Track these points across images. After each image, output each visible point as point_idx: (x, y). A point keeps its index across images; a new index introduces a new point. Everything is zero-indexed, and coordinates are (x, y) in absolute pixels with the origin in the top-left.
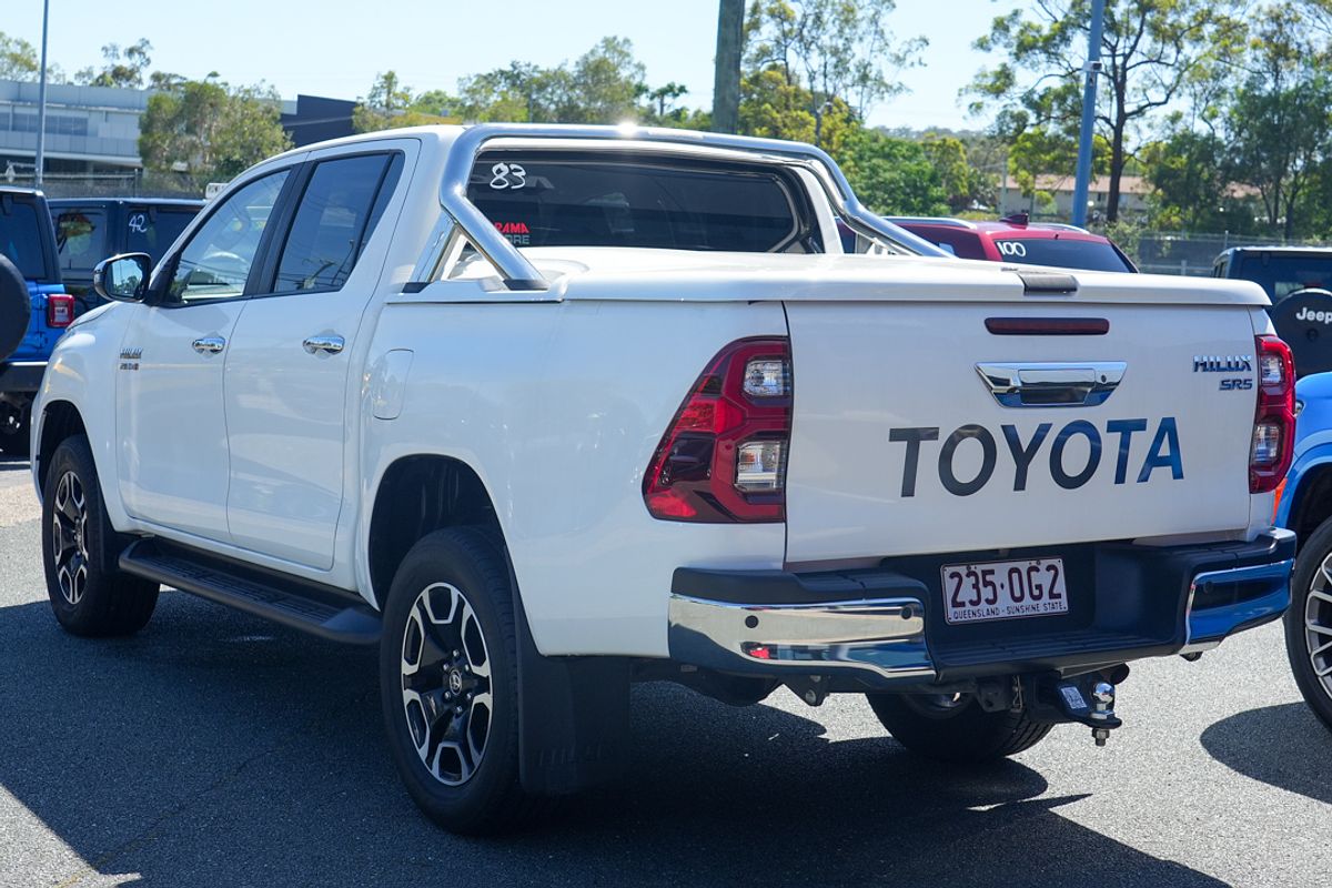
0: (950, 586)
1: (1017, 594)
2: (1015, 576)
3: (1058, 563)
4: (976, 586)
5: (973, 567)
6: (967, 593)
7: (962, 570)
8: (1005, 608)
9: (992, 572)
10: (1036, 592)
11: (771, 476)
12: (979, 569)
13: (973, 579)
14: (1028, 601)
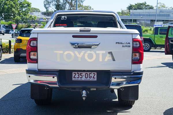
0: (73, 75)
1: (86, 77)
2: (86, 74)
3: (96, 73)
4: (79, 75)
5: (78, 73)
6: (77, 76)
7: (76, 73)
8: (84, 79)
9: (82, 73)
10: (90, 77)
11: (36, 57)
12: (80, 73)
13: (78, 74)
14: (88, 78)
